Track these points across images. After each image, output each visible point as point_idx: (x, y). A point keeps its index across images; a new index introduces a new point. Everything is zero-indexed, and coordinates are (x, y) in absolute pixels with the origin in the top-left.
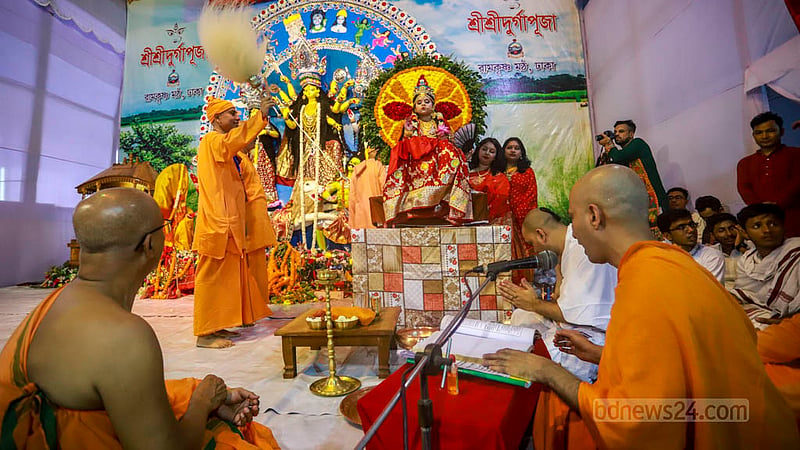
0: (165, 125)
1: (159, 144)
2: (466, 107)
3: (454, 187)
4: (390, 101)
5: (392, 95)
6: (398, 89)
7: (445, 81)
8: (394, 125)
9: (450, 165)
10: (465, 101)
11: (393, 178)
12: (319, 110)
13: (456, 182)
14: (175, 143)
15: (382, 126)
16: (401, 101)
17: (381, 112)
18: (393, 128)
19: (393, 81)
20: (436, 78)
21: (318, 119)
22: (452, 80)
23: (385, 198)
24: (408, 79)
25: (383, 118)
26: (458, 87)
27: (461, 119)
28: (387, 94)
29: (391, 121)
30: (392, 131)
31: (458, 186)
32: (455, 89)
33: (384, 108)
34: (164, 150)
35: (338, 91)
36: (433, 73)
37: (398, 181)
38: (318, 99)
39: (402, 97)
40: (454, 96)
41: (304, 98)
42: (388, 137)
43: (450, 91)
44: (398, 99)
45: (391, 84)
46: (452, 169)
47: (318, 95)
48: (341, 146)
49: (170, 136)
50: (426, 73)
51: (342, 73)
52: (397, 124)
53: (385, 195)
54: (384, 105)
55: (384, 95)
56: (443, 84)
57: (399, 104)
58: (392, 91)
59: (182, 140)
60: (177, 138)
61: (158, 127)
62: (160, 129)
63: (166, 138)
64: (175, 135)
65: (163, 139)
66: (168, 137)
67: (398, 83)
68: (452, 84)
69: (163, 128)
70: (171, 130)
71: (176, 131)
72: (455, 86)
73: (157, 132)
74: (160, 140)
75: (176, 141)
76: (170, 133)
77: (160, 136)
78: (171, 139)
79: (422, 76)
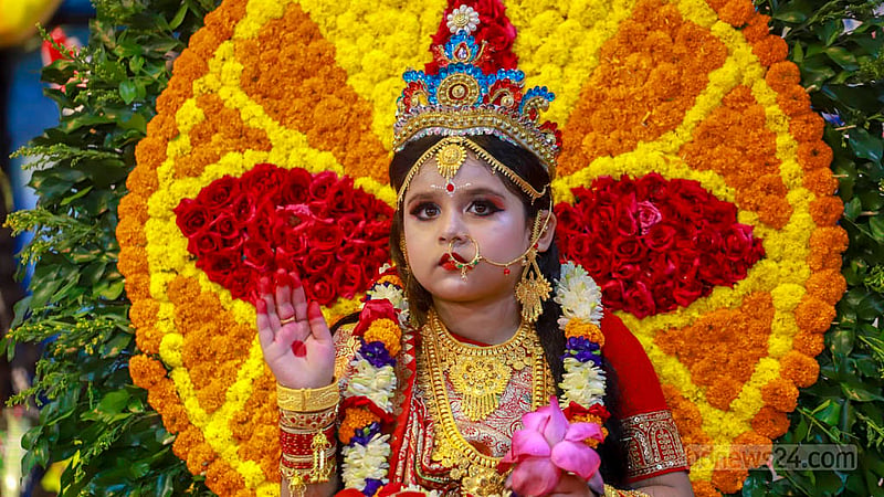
2: (800, 220)
4: (235, 163)
5: (253, 113)
6: (296, 68)
10: (789, 167)
16: (320, 161)
25: (178, 290)
26: (743, 61)
27: (760, 307)
28: (213, 106)
29: (242, 310)
30: (242, 387)
32: (720, 76)
33: (189, 216)
39: (322, 136)
40: (712, 135)
42: (216, 432)
43: (677, 92)
44: (294, 151)
45: (247, 29)
54: (191, 188)
55: (189, 114)
56: (629, 42)
57: (296, 183)
58: (251, 83)
67: (298, 28)
68: (697, 37)
72: (719, 56)
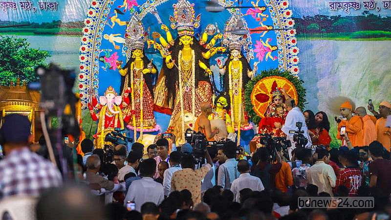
0: (14, 38)
1: (8, 56)
4: (259, 93)
5: (260, 90)
6: (263, 87)
7: (286, 84)
8: (260, 105)
10: (295, 95)
12: (194, 56)
14: (27, 57)
15: (254, 105)
16: (265, 93)
17: (254, 98)
18: (260, 106)
19: (261, 83)
20: (281, 83)
21: (193, 64)
22: (289, 84)
23: (257, 142)
24: (268, 82)
25: (255, 101)
26: (292, 88)
29: (259, 102)
32: (291, 89)
33: (256, 96)
34: (14, 63)
35: (209, 41)
36: (280, 80)
38: (192, 47)
39: (265, 91)
40: (290, 92)
41: (180, 44)
42: (257, 110)
43: (288, 89)
44: (263, 92)
45: (260, 84)
47: (192, 43)
48: (212, 87)
49: (20, 49)
50: (277, 80)
51: (212, 27)
52: (261, 104)
54: (256, 94)
55: (256, 89)
56: (285, 86)
57: (263, 94)
58: (260, 88)
59: (35, 54)
60: (30, 52)
61: (6, 38)
62: (8, 40)
63: (16, 51)
64: (27, 48)
65: (13, 51)
66: (19, 50)
67: (263, 84)
68: (289, 86)
69: (13, 40)
70: (21, 44)
71: (28, 45)
72: (291, 87)
73: (5, 43)
74: (9, 52)
75: (29, 55)
76: (21, 46)
77: (8, 48)
78: (22, 53)
79: (275, 81)
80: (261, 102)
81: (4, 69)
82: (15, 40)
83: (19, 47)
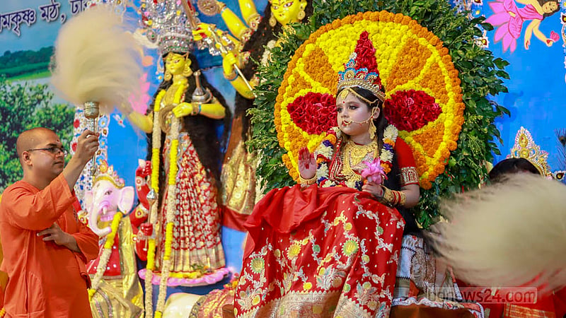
0: (29, 85)
2: (451, 101)
3: (342, 297)
4: (303, 92)
5: (307, 78)
6: (318, 64)
7: (410, 42)
9: (339, 251)
10: (448, 86)
11: (249, 271)
13: (347, 288)
16: (324, 90)
17: (285, 117)
19: (308, 48)
22: (422, 41)
23: (236, 311)
24: (338, 43)
25: (289, 129)
26: (435, 55)
27: (441, 126)
28: (297, 76)
29: (305, 134)
31: (349, 295)
32: (430, 60)
33: (291, 108)
36: (386, 27)
37: (257, 277)
39: (326, 84)
40: (427, 77)
43: (418, 65)
44: (319, 88)
45: (305, 54)
46: (343, 260)
49: (38, 108)
50: (371, 27)
53: (237, 305)
54: (292, 100)
55: (291, 79)
56: (405, 51)
57: (318, 97)
58: (307, 69)
59: (62, 117)
60: (53, 113)
61: (17, 88)
62: (19, 94)
63: (31, 113)
64: (49, 105)
65: (26, 116)
66: (36, 111)
67: (319, 53)
68: (423, 49)
69: (26, 92)
70: (40, 96)
71: (51, 98)
72: (429, 54)
73: (14, 100)
74: (20, 118)
75: (51, 120)
76: (39, 101)
77: (20, 109)
78: (40, 116)
79: (364, 35)
80: (311, 132)
81: (11, 156)
82: (31, 90)
83: (35, 105)
